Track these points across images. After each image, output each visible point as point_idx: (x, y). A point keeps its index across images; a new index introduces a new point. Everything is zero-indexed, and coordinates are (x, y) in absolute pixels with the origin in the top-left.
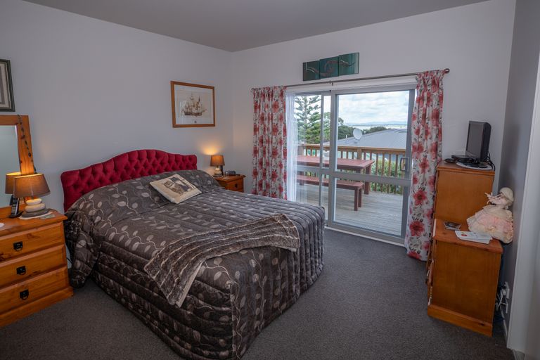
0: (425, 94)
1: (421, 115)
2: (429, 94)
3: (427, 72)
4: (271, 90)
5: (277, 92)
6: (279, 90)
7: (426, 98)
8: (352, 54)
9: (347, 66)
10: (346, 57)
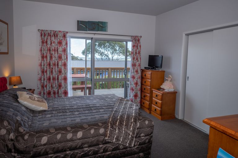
0: (136, 45)
1: (135, 52)
2: (137, 44)
3: (136, 36)
4: (56, 33)
5: (60, 35)
6: (62, 33)
7: (136, 46)
8: (105, 22)
9: (102, 27)
10: (102, 23)
